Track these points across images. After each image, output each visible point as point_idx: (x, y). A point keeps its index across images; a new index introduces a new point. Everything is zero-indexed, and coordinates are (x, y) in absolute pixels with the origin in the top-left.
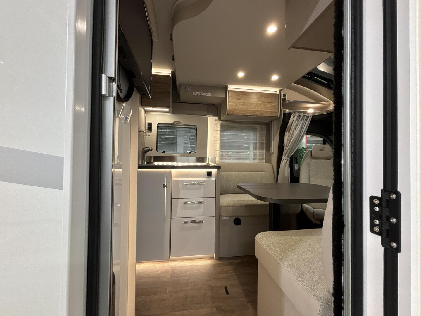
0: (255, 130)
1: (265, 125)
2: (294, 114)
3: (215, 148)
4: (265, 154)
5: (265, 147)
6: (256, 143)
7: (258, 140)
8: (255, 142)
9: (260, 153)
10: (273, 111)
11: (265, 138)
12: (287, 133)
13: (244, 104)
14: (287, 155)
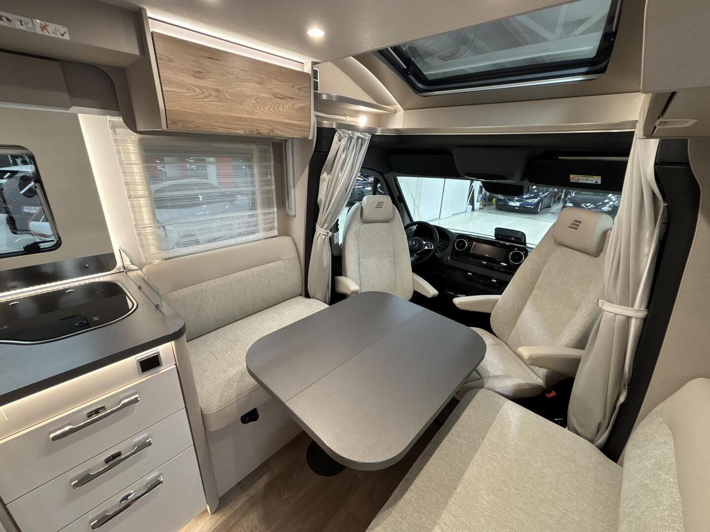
0: (248, 158)
1: (271, 144)
2: (339, 131)
3: (136, 220)
4: (276, 215)
5: (275, 199)
6: (253, 193)
7: (257, 184)
8: (250, 189)
9: (264, 214)
10: (300, 123)
11: (273, 178)
12: (324, 176)
13: (221, 96)
14: (326, 225)
